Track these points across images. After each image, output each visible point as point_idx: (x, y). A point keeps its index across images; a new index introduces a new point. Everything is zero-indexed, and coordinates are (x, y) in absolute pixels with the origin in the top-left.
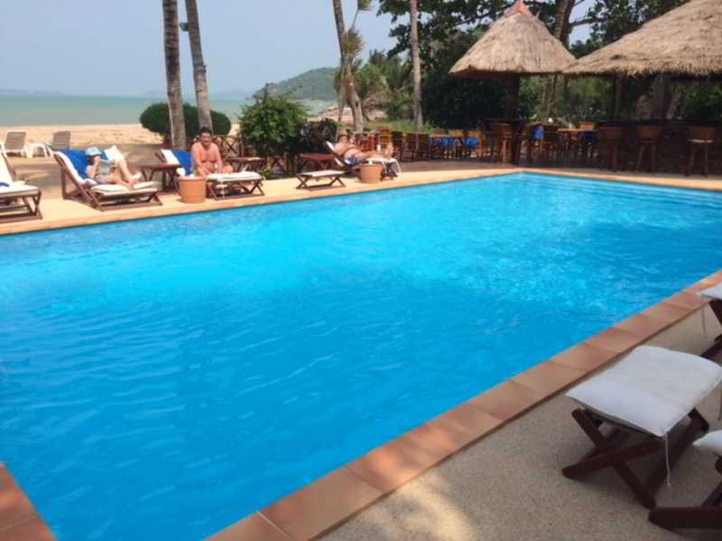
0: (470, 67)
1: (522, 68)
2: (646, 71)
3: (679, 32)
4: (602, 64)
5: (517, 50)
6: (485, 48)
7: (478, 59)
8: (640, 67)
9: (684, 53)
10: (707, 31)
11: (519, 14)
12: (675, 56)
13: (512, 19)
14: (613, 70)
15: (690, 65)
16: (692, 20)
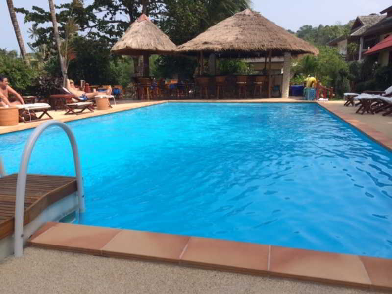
0: (127, 47)
1: (156, 48)
2: (223, 49)
3: (230, 32)
4: (200, 46)
5: (151, 39)
6: (133, 37)
7: (131, 43)
8: (220, 47)
9: (237, 41)
10: (242, 32)
11: (145, 21)
12: (233, 42)
13: (142, 23)
14: (207, 49)
15: (242, 46)
16: (232, 27)
